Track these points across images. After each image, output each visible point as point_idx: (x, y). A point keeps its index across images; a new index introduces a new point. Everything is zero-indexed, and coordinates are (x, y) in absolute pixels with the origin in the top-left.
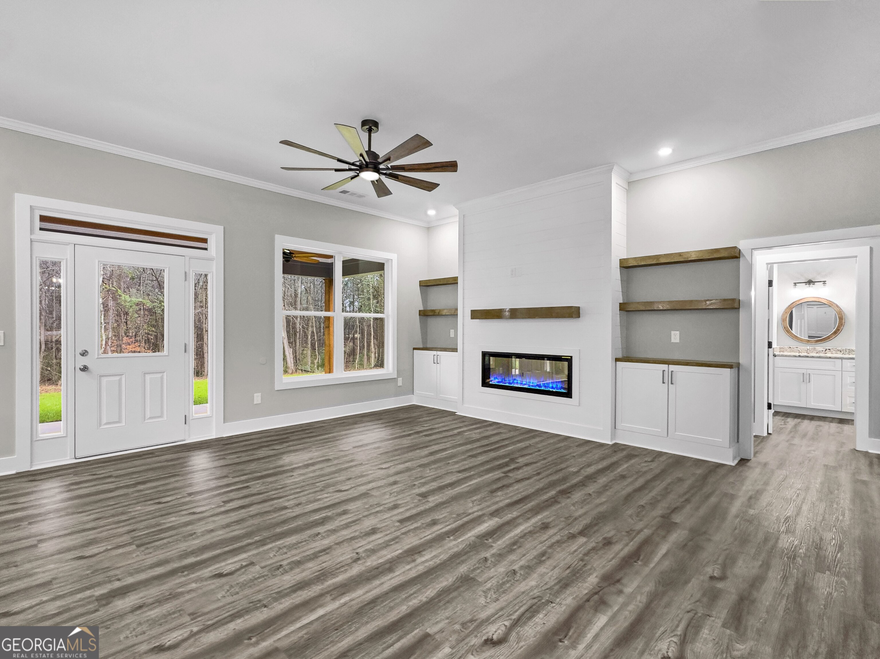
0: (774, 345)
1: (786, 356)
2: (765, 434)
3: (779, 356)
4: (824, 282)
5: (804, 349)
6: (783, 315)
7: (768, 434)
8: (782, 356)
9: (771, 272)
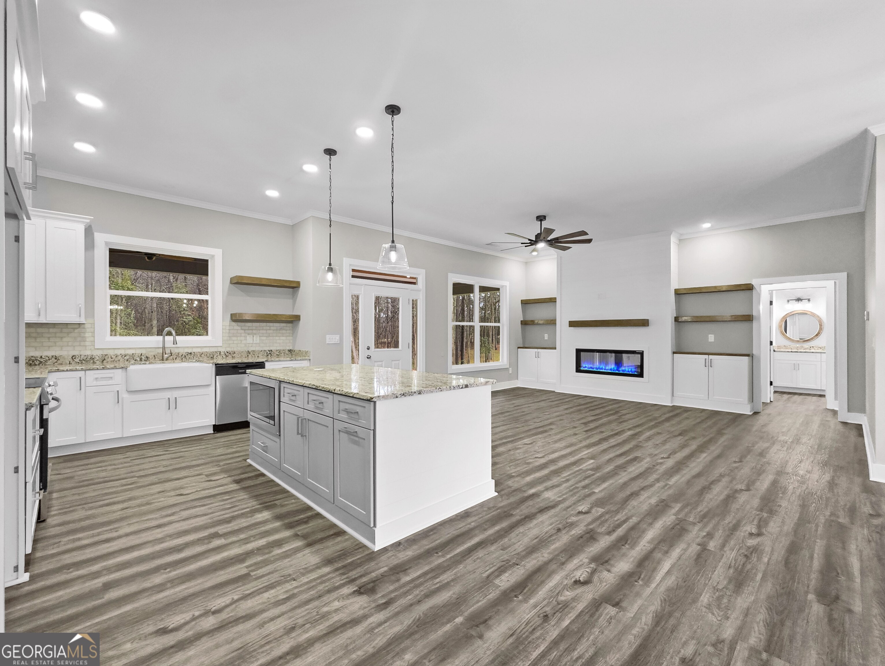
0: (774, 344)
1: (782, 352)
2: (769, 402)
3: (777, 351)
4: (809, 300)
5: (795, 346)
6: (780, 323)
7: (771, 401)
8: (779, 351)
9: (771, 297)
